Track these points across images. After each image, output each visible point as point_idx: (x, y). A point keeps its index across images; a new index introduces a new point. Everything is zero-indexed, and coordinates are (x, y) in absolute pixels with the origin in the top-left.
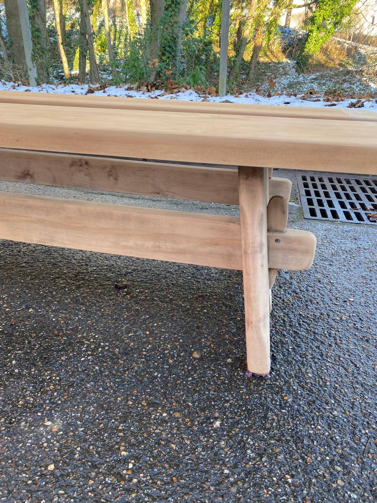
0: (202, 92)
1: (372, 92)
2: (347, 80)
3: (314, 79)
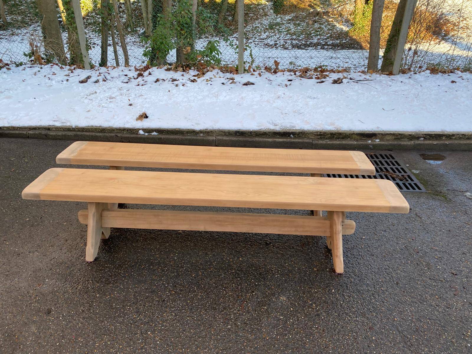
1: (338, 31)
2: (317, 20)
3: (290, 20)
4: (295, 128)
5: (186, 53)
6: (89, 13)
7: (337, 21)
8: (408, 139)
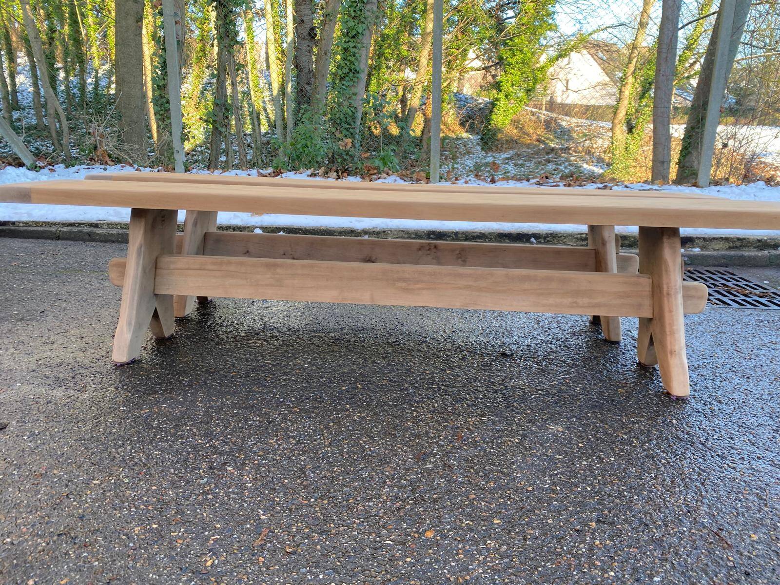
0: (409, 179)
1: (586, 174)
2: (551, 159)
3: (507, 159)
4: (538, 229)
5: (344, 148)
6: (196, 147)
7: (583, 160)
8: (755, 248)
